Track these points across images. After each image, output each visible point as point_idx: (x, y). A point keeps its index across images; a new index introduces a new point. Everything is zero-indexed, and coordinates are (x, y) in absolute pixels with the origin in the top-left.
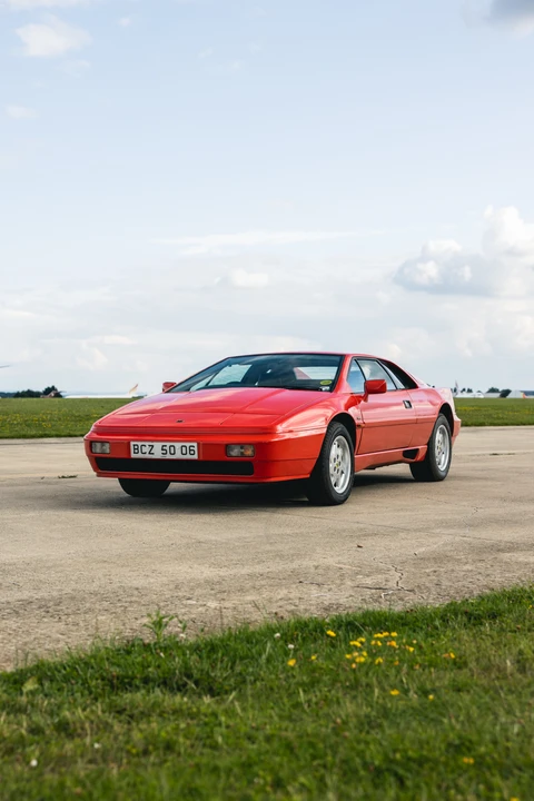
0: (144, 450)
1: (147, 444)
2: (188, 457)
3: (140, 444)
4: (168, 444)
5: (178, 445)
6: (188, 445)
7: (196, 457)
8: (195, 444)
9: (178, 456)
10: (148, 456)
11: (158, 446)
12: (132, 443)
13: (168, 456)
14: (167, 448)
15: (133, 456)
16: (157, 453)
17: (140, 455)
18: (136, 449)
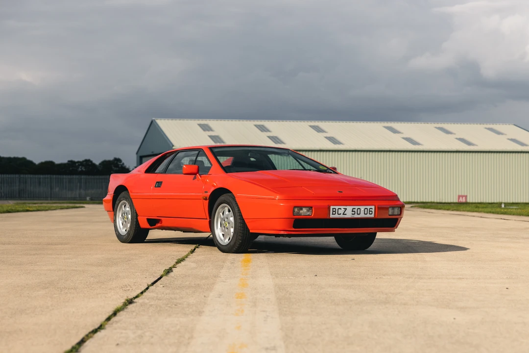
0: (340, 211)
1: (342, 207)
2: (368, 216)
3: (337, 207)
4: (357, 207)
5: (362, 208)
6: (368, 207)
7: (372, 216)
8: (373, 207)
9: (362, 215)
10: (342, 216)
11: (349, 208)
12: (332, 207)
13: (356, 216)
14: (356, 210)
15: (332, 216)
16: (349, 214)
17: (336, 216)
18: (334, 211)
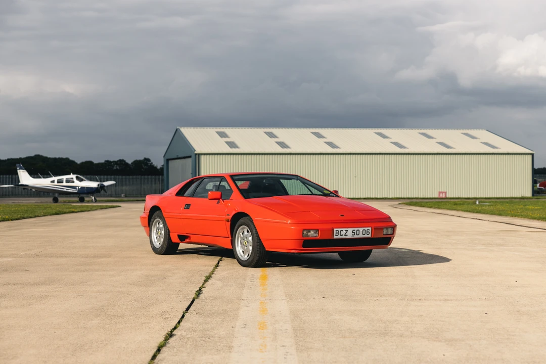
0: (342, 233)
1: (344, 229)
2: (366, 236)
3: (339, 230)
4: (356, 229)
5: (361, 230)
6: (366, 229)
7: (370, 236)
8: (370, 229)
9: (361, 236)
10: (344, 237)
11: (350, 230)
12: (335, 230)
13: (356, 236)
14: (355, 232)
15: (335, 237)
16: (350, 235)
17: (339, 237)
18: (337, 233)
